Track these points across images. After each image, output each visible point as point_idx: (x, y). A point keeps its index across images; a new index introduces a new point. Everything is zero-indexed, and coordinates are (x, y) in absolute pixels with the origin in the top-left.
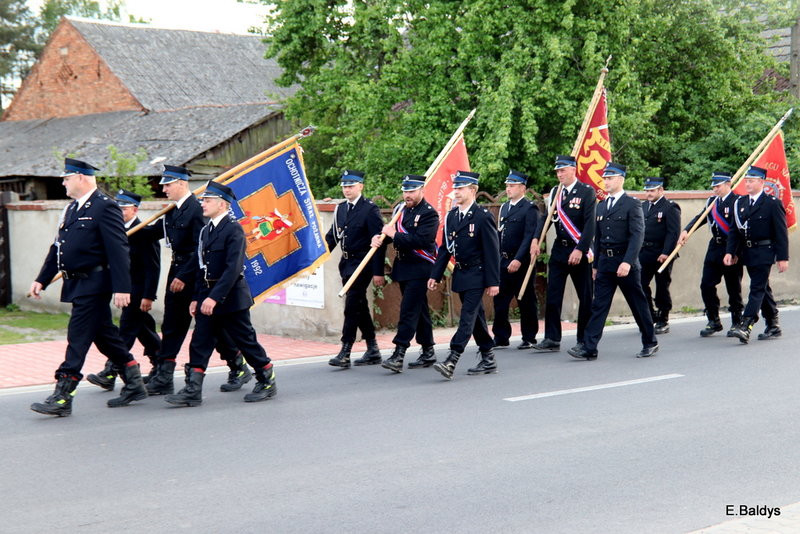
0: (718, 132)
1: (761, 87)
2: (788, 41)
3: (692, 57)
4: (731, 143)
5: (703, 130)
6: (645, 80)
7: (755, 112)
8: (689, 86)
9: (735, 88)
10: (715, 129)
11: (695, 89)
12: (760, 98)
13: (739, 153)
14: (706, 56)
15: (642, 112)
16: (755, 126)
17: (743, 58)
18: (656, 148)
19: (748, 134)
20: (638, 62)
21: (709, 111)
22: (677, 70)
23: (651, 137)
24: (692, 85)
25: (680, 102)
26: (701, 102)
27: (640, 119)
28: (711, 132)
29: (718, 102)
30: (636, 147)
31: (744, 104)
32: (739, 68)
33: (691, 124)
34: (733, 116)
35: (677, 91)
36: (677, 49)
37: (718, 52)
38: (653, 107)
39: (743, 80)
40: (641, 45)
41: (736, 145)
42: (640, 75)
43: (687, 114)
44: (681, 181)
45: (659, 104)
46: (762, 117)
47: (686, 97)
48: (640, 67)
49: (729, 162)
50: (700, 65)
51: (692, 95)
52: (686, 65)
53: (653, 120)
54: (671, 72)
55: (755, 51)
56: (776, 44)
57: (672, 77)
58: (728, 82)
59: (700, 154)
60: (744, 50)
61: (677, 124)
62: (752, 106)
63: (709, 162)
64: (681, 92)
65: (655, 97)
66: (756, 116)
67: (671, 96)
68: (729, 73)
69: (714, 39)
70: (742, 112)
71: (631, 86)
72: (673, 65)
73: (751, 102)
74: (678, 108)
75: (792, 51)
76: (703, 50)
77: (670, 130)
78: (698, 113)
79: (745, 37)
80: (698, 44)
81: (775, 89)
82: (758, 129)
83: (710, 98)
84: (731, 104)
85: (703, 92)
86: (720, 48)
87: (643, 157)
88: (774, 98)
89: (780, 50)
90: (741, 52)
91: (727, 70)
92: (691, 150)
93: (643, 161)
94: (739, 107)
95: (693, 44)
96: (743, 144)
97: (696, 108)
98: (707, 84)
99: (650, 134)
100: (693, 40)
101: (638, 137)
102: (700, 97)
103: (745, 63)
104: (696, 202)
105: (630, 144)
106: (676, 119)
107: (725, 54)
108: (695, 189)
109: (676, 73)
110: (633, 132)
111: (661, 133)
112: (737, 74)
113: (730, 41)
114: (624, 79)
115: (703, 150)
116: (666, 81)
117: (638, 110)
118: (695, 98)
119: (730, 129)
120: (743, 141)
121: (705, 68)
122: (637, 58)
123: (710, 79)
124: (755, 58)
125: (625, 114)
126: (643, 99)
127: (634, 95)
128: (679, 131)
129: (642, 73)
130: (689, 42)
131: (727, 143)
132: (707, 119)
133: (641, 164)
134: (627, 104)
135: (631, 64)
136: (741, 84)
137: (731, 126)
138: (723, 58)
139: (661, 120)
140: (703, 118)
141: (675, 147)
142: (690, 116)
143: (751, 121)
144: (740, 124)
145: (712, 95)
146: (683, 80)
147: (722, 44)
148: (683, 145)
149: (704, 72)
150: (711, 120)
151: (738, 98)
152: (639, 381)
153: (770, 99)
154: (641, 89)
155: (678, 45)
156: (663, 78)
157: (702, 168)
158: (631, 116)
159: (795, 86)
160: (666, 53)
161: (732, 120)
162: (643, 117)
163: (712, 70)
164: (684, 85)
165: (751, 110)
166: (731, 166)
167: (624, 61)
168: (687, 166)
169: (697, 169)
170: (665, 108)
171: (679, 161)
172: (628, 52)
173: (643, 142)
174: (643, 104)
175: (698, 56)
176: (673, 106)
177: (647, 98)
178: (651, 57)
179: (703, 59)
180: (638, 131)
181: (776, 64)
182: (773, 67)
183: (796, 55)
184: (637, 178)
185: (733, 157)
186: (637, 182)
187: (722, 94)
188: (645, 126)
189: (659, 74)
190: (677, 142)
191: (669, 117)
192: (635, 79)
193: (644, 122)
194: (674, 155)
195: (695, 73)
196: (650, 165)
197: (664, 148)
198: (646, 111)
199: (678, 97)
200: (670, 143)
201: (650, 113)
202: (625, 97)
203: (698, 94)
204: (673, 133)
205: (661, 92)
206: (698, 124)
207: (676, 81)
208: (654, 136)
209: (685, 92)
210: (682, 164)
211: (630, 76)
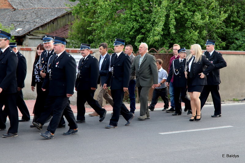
6: (222, 5)
8: (239, 8)
11: (242, 9)
18: (224, 33)
23: (222, 29)
24: (241, 8)
25: (235, 14)
27: (218, 21)
30: (216, 33)
33: (239, 24)
35: (234, 10)
38: (224, 16)
42: (219, 3)
43: (238, 20)
44: (234, 47)
45: (227, 15)
47: (238, 12)
51: (240, 12)
53: (224, 21)
54: (232, 2)
57: (232, 4)
59: (243, 36)
61: (234, 24)
64: (236, 10)
65: (225, 12)
67: (232, 12)
71: (215, 7)
74: (234, 17)
77: (230, 26)
78: (242, 19)
87: (219, 37)
92: (239, 35)
93: (218, 39)
97: (242, 17)
99: (222, 27)
101: (218, 28)
102: (244, 13)
104: (241, 56)
105: (214, 31)
106: (234, 21)
108: (240, 50)
109: (234, 3)
110: (216, 26)
111: (227, 27)
114: (212, 4)
116: (230, 6)
117: (218, 17)
125: (212, 18)
126: (220, 12)
127: (216, 11)
128: (234, 27)
129: (220, 2)
133: (218, 40)
134: (213, 15)
139: (227, 22)
141: (232, 33)
142: (239, 20)
146: (237, 5)
148: (236, 32)
152: (215, 128)
154: (219, 9)
156: (229, 4)
157: (242, 42)
158: (215, 19)
162: (220, 20)
164: (237, 7)
168: (237, 42)
169: (240, 42)
170: (229, 17)
171: (233, 39)
173: (219, 30)
174: (220, 14)
176: (233, 16)
177: (222, 12)
180: (218, 25)
188: (221, 24)
189: (227, 3)
190: (233, 31)
191: (231, 20)
192: (217, 4)
193: (220, 22)
194: (231, 36)
195: (242, 3)
196: (221, 40)
197: (228, 33)
198: (221, 18)
199: (235, 12)
200: (230, 31)
201: (223, 19)
202: (213, 12)
203: (243, 12)
204: (232, 27)
205: (228, 10)
206: (243, 24)
207: (234, 6)
208: (224, 28)
209: (238, 10)
210: (235, 40)
211: (215, 3)
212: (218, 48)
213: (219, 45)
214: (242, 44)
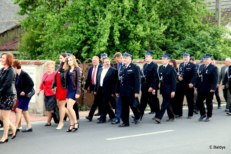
0: (188, 38)
1: (204, 22)
2: (215, 4)
3: (179, 9)
4: (193, 42)
5: (183, 37)
6: (161, 17)
7: (202, 31)
8: (178, 20)
9: (195, 22)
10: (187, 37)
11: (180, 21)
12: (204, 25)
13: (196, 46)
14: (184, 9)
15: (160, 30)
16: (202, 36)
17: (198, 10)
18: (164, 44)
19: (199, 39)
20: (159, 10)
21: (185, 30)
22: (173, 14)
23: (162, 40)
24: (179, 20)
25: (174, 26)
26: (182, 26)
28: (186, 38)
29: (188, 27)
30: (157, 43)
31: (198, 28)
32: (197, 14)
33: (178, 35)
34: (194, 32)
35: (173, 22)
36: (173, 6)
37: (189, 7)
38: (164, 28)
39: (198, 19)
40: (160, 4)
41: (195, 43)
42: (159, 16)
43: (176, 31)
44: (174, 56)
45: (166, 27)
46: (205, 33)
47: (176, 24)
48: (159, 12)
49: (192, 50)
50: (182, 12)
51: (179, 24)
52: (176, 12)
53: (164, 33)
54: (171, 15)
55: (202, 8)
56: (210, 5)
57: (171, 17)
58: (192, 19)
59: (181, 46)
60: (198, 7)
61: (173, 35)
62: (201, 28)
63: (184, 49)
64: (174, 23)
65: (165, 24)
66: (202, 32)
67: (171, 24)
68: (193, 16)
69: (187, 3)
70: (197, 31)
71: (156, 19)
72: (172, 12)
73: (201, 27)
74: (173, 28)
75: (216, 8)
76: (183, 6)
77: (170, 37)
78: (181, 31)
79: (199, 3)
80: (181, 5)
81: (210, 22)
82: (203, 37)
83: (185, 25)
84: (193, 27)
85: (183, 23)
86: (189, 6)
87: (160, 47)
88: (209, 26)
89: (212, 8)
90: (197, 8)
91: (192, 15)
92: (178, 45)
93: (159, 49)
94: (196, 29)
95: (179, 4)
96: (197, 43)
97: (180, 29)
98: (184, 20)
99: (162, 38)
100: (180, 3)
101: (158, 39)
102: (182, 25)
103: (199, 12)
105: (155, 42)
106: (173, 33)
107: (191, 9)
108: (179, 59)
109: (173, 15)
110: (156, 37)
111: (167, 38)
112: (196, 16)
113: (193, 4)
114: (153, 17)
115: (182, 45)
116: (169, 18)
117: (158, 29)
118: (180, 25)
119: (193, 37)
120: (198, 42)
121: (184, 13)
122: (158, 9)
123: (186, 18)
124: (202, 11)
125: (153, 30)
126: (160, 24)
127: (156, 23)
128: (173, 38)
129: (160, 15)
130: (178, 4)
131: (192, 42)
132: (184, 33)
133: (159, 50)
134: (154, 26)
135: (156, 11)
136: (197, 20)
137: (193, 36)
138: (190, 10)
139: (167, 33)
140: (183, 32)
141: (172, 44)
142: (178, 32)
143: (201, 34)
144: (196, 35)
145: (186, 24)
146: (176, 18)
147: (190, 5)
148: (175, 43)
149: (183, 15)
150: (186, 33)
151: (196, 25)
152: (157, 133)
153: (208, 26)
154: (159, 21)
155: (174, 5)
156: (168, 17)
157: (181, 51)
158: (155, 31)
159: (217, 21)
160: (169, 7)
161: (193, 33)
163: (186, 15)
164: (176, 20)
165: (201, 30)
166: (193, 51)
167: (153, 10)
168: (176, 51)
169: (180, 52)
170: (169, 28)
171: (173, 49)
172: (155, 6)
173: (160, 41)
174: (160, 26)
175: (181, 9)
176: (171, 28)
177: (162, 24)
178: (164, 9)
179: (183, 10)
180: (158, 37)
181: (210, 13)
182: (209, 14)
183: (217, 10)
184: (157, 55)
185: (194, 48)
186: (157, 56)
187: (190, 24)
188: (161, 35)
189: (167, 15)
190: (172, 42)
191: (170, 32)
192: (157, 17)
193: (160, 33)
194: (171, 47)
195: (180, 15)
196: (162, 50)
197: (167, 44)
198: (161, 29)
199: (173, 24)
200: (170, 42)
201: (163, 30)
202: (153, 24)
203: (181, 23)
204: (171, 38)
205: (167, 22)
206: (181, 35)
207: (173, 18)
208: (164, 39)
209: (176, 22)
210: (174, 50)
211: (155, 16)
212: (159, 57)
213: (160, 54)
214: (181, 53)
